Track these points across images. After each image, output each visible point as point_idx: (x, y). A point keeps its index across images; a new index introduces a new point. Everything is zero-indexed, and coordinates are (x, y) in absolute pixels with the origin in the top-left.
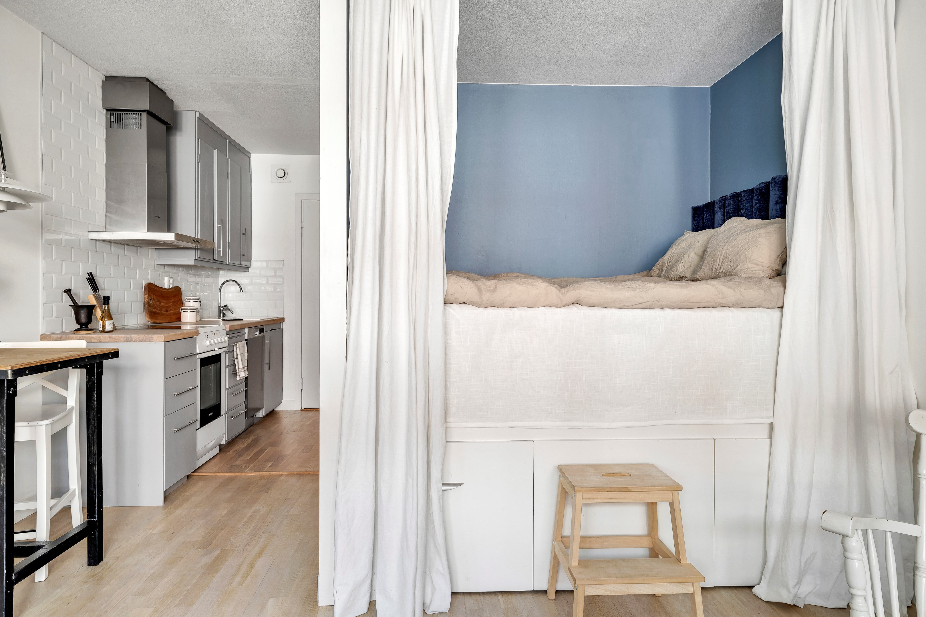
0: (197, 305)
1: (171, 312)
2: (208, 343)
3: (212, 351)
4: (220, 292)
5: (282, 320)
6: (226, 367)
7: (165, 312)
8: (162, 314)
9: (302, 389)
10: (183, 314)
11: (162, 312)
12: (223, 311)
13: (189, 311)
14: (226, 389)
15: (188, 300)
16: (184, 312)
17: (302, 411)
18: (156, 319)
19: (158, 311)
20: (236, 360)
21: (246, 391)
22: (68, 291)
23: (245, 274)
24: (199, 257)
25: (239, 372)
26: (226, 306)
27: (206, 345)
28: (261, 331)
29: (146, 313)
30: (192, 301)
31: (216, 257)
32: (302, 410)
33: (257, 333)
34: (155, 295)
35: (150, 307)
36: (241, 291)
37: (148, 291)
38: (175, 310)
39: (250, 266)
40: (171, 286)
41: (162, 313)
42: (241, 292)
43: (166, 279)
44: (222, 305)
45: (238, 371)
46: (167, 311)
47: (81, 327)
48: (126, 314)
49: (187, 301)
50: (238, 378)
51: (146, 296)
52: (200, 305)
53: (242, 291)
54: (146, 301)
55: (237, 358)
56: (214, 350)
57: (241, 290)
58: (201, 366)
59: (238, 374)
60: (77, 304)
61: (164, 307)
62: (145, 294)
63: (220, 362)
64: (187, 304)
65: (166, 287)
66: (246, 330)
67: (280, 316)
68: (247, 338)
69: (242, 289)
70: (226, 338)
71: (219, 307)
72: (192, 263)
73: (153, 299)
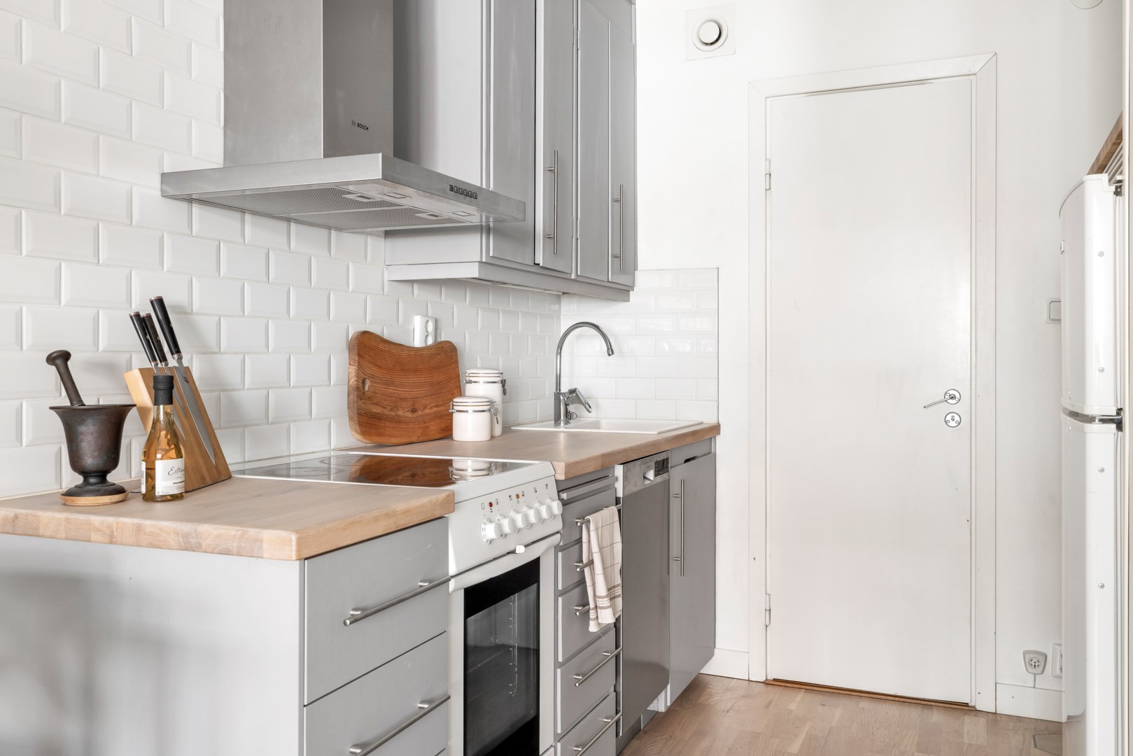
0: (494, 392)
1: (427, 411)
2: (490, 532)
3: (509, 553)
4: (559, 356)
5: (715, 429)
6: (558, 594)
7: (409, 414)
8: (398, 421)
9: (767, 623)
10: (457, 418)
11: (400, 413)
12: (566, 405)
13: (470, 409)
14: (557, 665)
15: (471, 379)
16: (458, 411)
17: (770, 688)
18: (379, 435)
19: (387, 412)
20: (587, 571)
21: (617, 657)
22: (60, 359)
23: (621, 307)
24: (491, 254)
25: (596, 607)
26: (573, 391)
27: (485, 540)
28: (662, 467)
29: (351, 419)
30: (481, 380)
31: (540, 259)
32: (766, 683)
33: (651, 475)
34: (380, 367)
35: (361, 399)
36: (610, 351)
37: (359, 355)
38: (437, 406)
39: (632, 288)
40: (430, 341)
41: (397, 415)
42: (609, 355)
43: (418, 321)
44: (564, 389)
45: (592, 605)
46: (414, 411)
47: (86, 481)
48: (294, 421)
49: (470, 382)
50: (593, 628)
51: (353, 370)
52: (504, 392)
53: (613, 353)
54: (351, 382)
55: (591, 563)
56: (513, 552)
57: (608, 349)
58: (469, 612)
59: (592, 614)
60: (80, 401)
61: (405, 399)
62: (350, 364)
63: (535, 585)
64: (470, 389)
65: (418, 343)
66: (619, 471)
67: (709, 420)
68: (620, 494)
69: (613, 347)
70: (556, 507)
71: (558, 395)
72: (473, 272)
73: (372, 376)
